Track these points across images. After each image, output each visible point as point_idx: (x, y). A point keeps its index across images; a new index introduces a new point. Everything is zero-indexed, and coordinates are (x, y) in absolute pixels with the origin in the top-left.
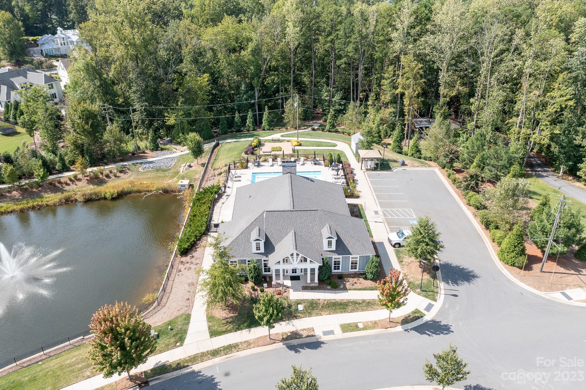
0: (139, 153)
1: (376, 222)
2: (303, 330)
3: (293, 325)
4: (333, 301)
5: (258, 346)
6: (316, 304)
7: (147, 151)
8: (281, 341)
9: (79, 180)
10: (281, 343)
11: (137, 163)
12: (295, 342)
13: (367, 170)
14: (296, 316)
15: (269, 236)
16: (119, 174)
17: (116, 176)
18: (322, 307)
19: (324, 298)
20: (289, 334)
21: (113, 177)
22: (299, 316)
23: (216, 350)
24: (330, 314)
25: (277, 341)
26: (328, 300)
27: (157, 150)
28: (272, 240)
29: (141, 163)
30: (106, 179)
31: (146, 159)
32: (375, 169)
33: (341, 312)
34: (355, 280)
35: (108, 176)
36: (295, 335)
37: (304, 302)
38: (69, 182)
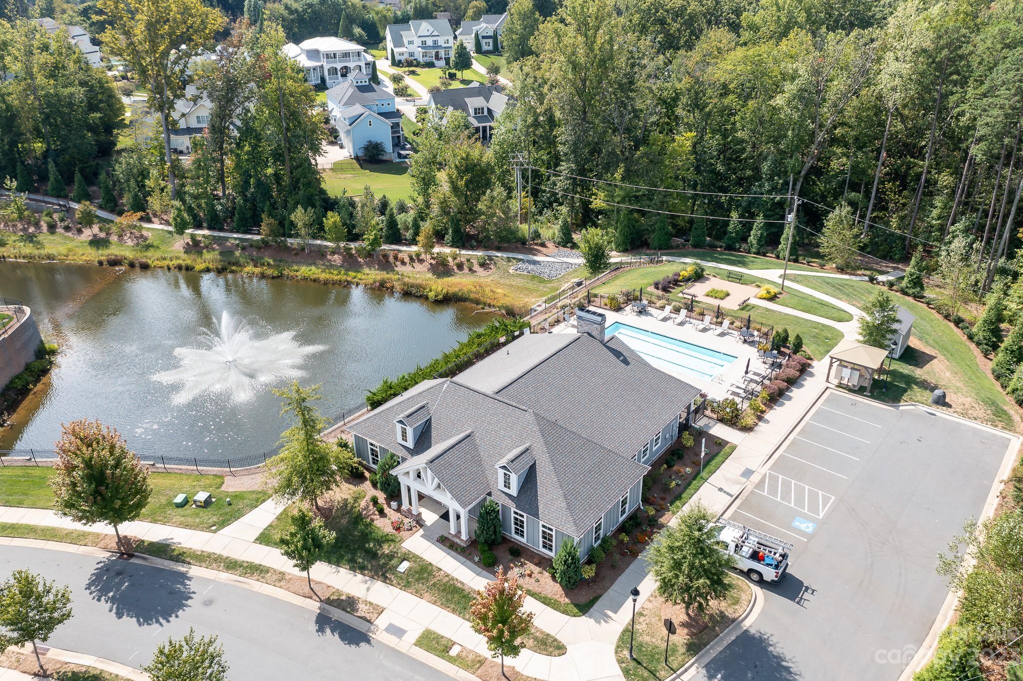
0: (536, 244)
1: (721, 490)
2: (366, 602)
3: (368, 589)
4: (459, 585)
5: (288, 589)
6: (430, 574)
7: (550, 245)
8: (321, 601)
9: (421, 261)
10: (318, 604)
11: (514, 258)
12: (337, 614)
13: (840, 386)
14: (386, 578)
15: (433, 425)
16: (476, 267)
17: (470, 270)
18: (434, 585)
19: (449, 572)
20: (344, 597)
21: (466, 270)
22: (390, 579)
23: (236, 562)
24: (435, 603)
25: (315, 597)
26: (453, 579)
27: (564, 246)
28: (434, 433)
29: (520, 260)
30: (456, 270)
31: (535, 255)
32: (860, 391)
33: (454, 611)
34: (536, 570)
35: (460, 266)
36: (349, 604)
37: (415, 562)
38: (407, 260)
